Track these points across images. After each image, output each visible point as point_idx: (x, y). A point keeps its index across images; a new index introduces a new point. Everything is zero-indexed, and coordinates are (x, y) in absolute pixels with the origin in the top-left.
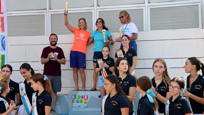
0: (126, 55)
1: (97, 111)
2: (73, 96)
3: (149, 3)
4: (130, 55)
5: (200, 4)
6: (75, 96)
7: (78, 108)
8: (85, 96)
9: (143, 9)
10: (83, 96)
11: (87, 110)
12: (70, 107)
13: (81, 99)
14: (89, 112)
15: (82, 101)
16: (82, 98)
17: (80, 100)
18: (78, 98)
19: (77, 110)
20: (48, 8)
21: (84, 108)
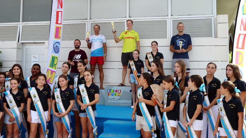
1: (128, 103)
3: (172, 16)
4: (158, 57)
6: (110, 90)
7: (113, 99)
8: (118, 90)
9: (166, 21)
11: (120, 101)
12: (106, 99)
13: (115, 93)
16: (116, 92)
18: (113, 92)
19: (111, 101)
20: (88, 18)
21: (117, 100)
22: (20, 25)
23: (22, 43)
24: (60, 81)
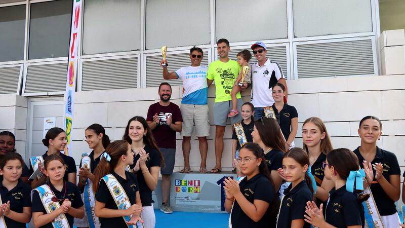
0: (279, 115)
1: (214, 206)
2: (177, 181)
3: (295, 37)
4: (287, 115)
5: (373, 39)
6: (180, 181)
7: (185, 199)
8: (195, 181)
9: (285, 47)
10: (192, 181)
11: (198, 203)
12: (172, 198)
13: (190, 186)
14: (201, 206)
15: (191, 189)
16: (191, 184)
17: (187, 188)
18: (185, 184)
19: (182, 203)
20: (142, 48)
21: (194, 200)
22: (24, 64)
23: (28, 97)
24: (53, 169)
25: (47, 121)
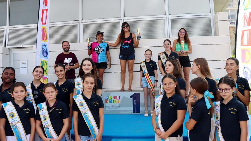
1: (129, 111)
2: (106, 97)
3: (169, 14)
4: (173, 57)
6: (108, 97)
7: (111, 107)
8: (117, 96)
10: (115, 97)
11: (119, 109)
13: (114, 99)
14: (121, 111)
15: (115, 101)
16: (115, 98)
18: (111, 98)
19: (109, 109)
20: (80, 19)
21: (116, 108)
22: (7, 29)
23: (10, 49)
24: (48, 93)
25: (22, 62)
